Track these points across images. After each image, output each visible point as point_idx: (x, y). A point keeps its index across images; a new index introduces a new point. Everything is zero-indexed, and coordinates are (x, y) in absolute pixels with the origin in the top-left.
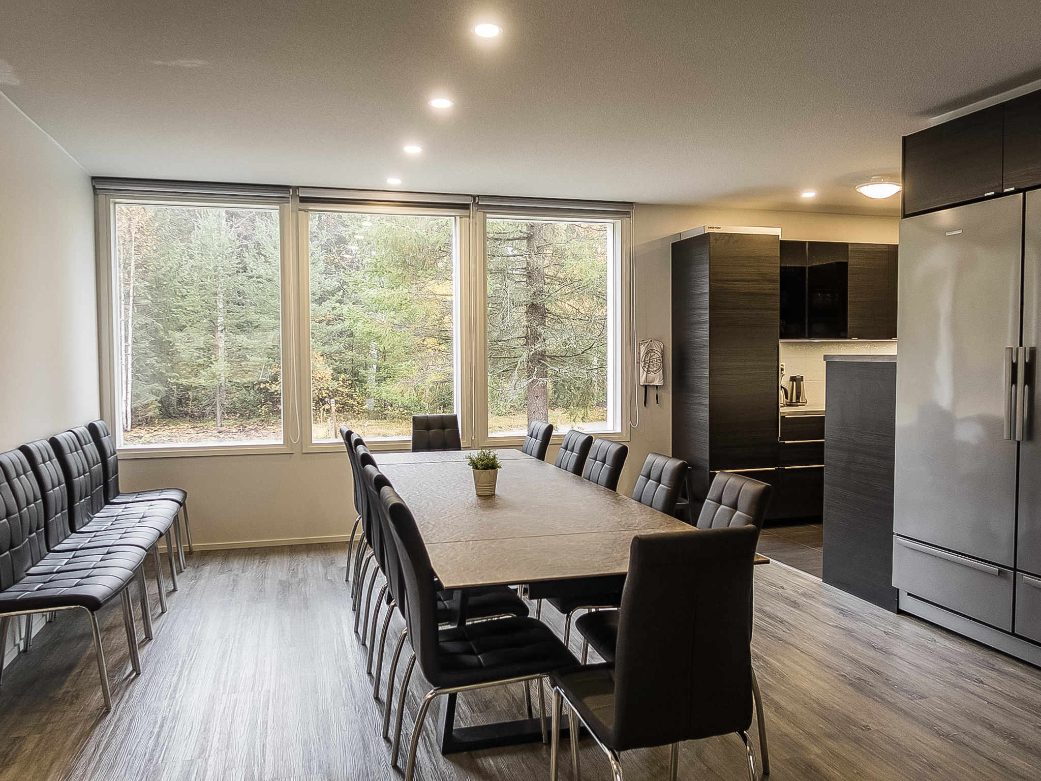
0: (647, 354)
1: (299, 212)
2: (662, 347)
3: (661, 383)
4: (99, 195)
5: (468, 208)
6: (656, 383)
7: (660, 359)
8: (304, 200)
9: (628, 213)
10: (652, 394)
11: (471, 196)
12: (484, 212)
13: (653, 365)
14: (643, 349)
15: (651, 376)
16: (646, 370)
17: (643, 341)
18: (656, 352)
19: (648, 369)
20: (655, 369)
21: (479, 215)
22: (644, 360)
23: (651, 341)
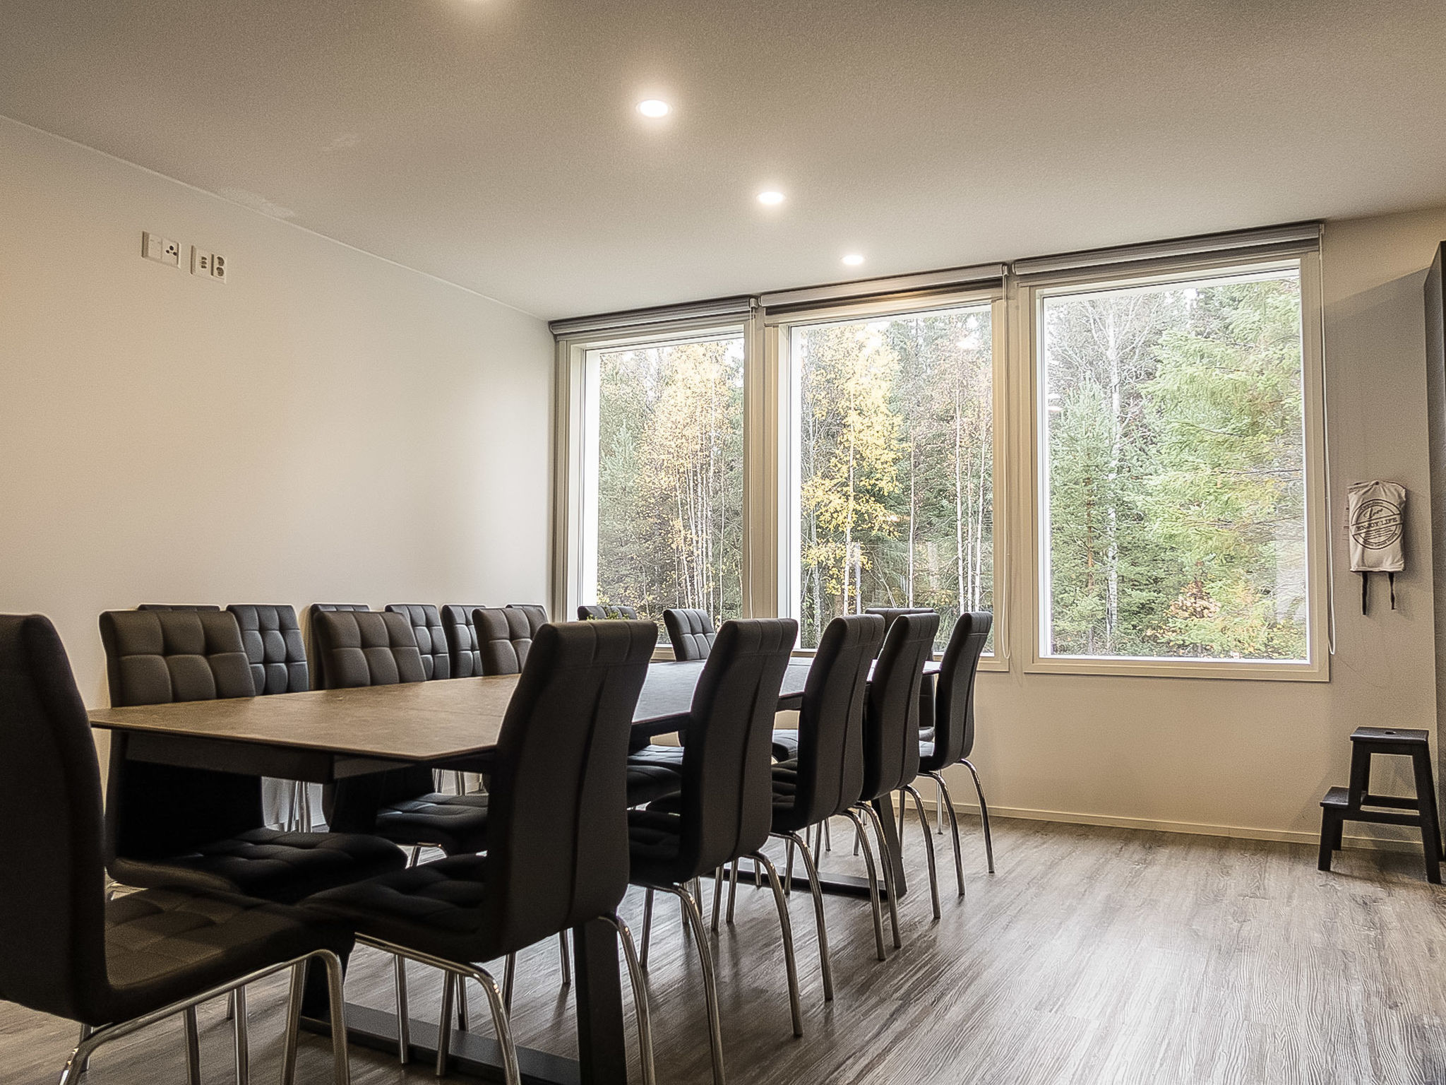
0: (1362, 509)
1: (766, 328)
2: (1403, 495)
3: (1398, 567)
4: (560, 342)
5: (1000, 286)
6: (1388, 567)
7: (1394, 519)
8: (772, 311)
9: (1313, 242)
10: (1382, 590)
11: (1004, 264)
12: (1030, 286)
13: (1378, 530)
14: (1354, 500)
15: (1372, 554)
16: (1361, 541)
17: (1357, 484)
18: (1385, 504)
19: (1365, 541)
20: (1383, 539)
21: (1022, 293)
22: (1357, 520)
23: (1377, 483)
